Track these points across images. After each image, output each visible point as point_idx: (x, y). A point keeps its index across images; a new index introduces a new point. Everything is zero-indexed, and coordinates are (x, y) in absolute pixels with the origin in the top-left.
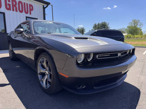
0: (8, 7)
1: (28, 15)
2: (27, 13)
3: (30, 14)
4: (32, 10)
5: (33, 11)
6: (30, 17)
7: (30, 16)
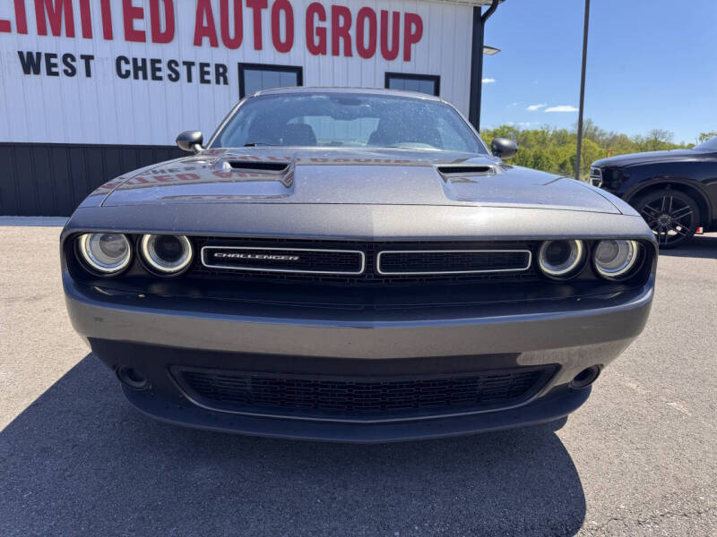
0: (317, 40)
1: (398, 66)
2: (390, 56)
3: (407, 57)
4: (417, 38)
5: (419, 44)
6: (404, 71)
7: (407, 68)
